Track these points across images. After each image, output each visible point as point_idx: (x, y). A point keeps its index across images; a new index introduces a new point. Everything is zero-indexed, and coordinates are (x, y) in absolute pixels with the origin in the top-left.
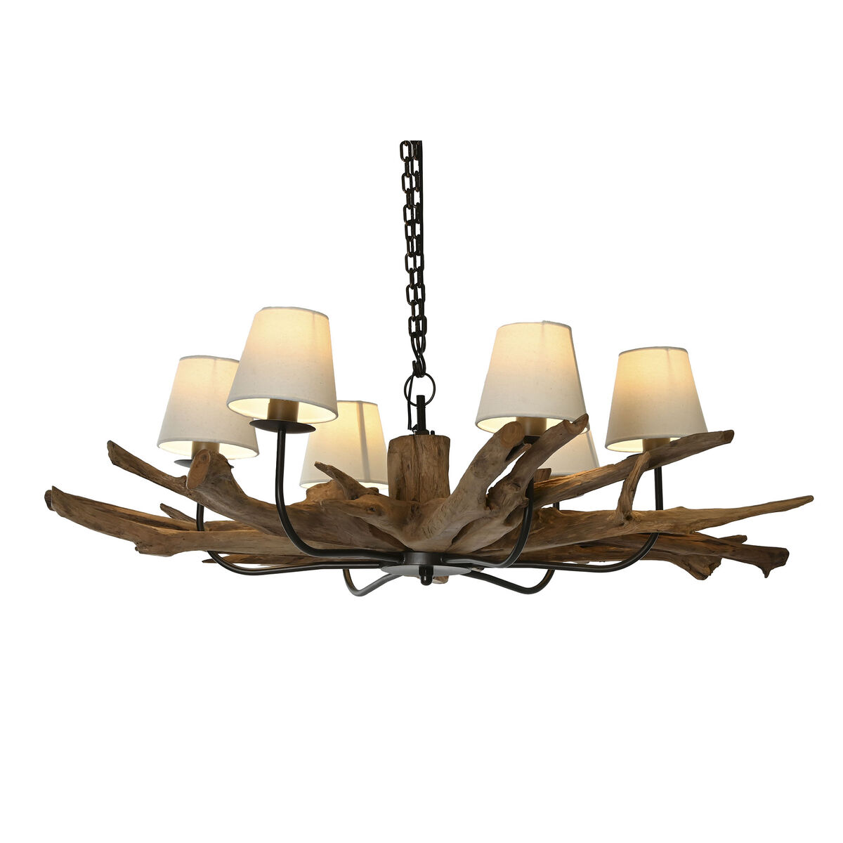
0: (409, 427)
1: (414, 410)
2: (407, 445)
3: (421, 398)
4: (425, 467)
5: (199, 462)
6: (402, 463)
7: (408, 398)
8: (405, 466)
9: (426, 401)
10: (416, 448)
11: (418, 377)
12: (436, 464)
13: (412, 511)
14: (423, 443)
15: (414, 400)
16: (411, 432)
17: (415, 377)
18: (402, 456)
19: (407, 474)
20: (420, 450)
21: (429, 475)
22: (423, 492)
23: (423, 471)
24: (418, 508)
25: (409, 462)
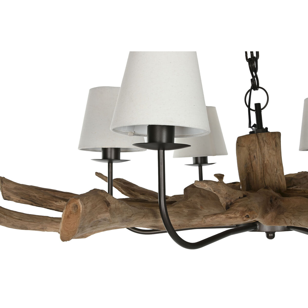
0: (250, 126)
1: (253, 114)
2: (253, 141)
3: (258, 106)
4: (267, 156)
5: (71, 213)
6: (250, 154)
7: (249, 106)
8: (252, 157)
9: (262, 107)
10: (259, 143)
11: (254, 90)
12: (274, 153)
13: (271, 201)
14: (264, 139)
15: (253, 107)
16: (251, 130)
17: (252, 90)
18: (249, 149)
19: (254, 162)
20: (262, 144)
21: (270, 162)
22: (267, 175)
23: (266, 159)
24: (276, 199)
25: (255, 154)
